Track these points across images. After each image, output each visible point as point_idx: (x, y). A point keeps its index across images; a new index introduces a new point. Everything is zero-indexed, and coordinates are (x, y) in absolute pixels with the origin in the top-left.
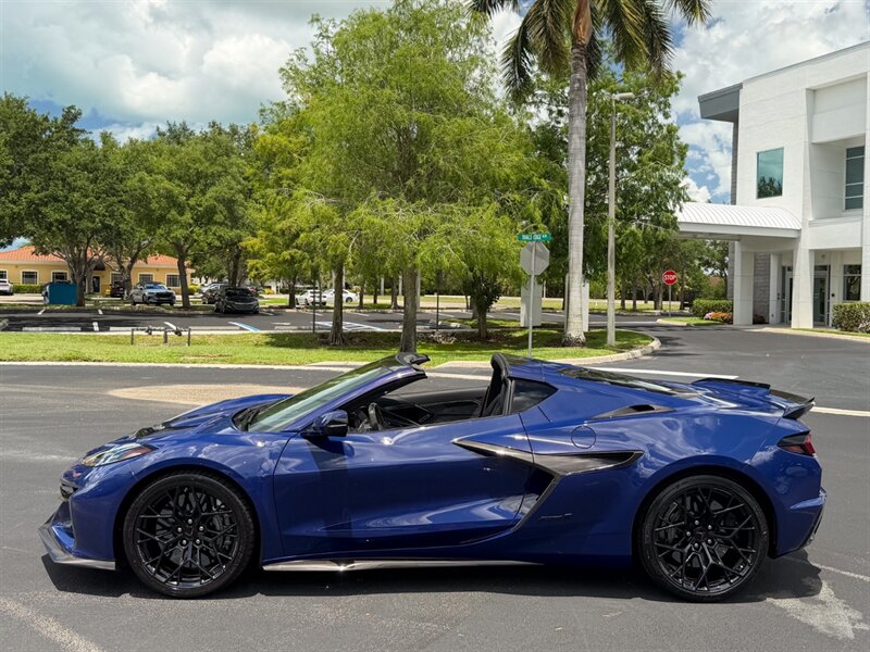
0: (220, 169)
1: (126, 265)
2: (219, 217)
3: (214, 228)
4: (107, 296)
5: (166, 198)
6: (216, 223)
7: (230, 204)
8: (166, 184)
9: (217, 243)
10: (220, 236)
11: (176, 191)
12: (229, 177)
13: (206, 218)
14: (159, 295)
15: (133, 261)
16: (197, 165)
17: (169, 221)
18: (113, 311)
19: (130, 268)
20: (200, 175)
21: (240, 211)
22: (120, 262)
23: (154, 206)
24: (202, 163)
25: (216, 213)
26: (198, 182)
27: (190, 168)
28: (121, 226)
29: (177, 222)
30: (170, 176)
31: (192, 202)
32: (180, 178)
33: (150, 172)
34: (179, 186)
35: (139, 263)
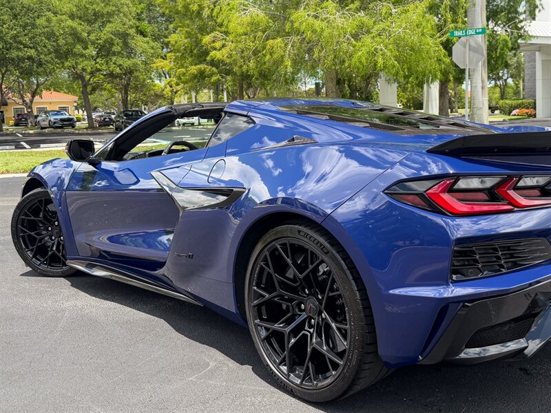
0: (114, 8)
1: (27, 100)
2: (116, 48)
3: (114, 58)
4: (12, 126)
5: (71, 34)
6: (114, 54)
7: (124, 36)
8: (70, 22)
9: (118, 70)
10: (120, 65)
11: (79, 29)
12: (122, 15)
13: (105, 50)
14: (62, 120)
15: (33, 96)
16: (94, 6)
17: (75, 55)
18: (29, 134)
19: (31, 102)
20: (97, 15)
21: (132, 43)
22: (22, 97)
23: (61, 42)
24: (98, 4)
25: (113, 44)
26: (96, 20)
27: (88, 9)
28: (42, 56)
29: (83, 56)
30: (72, 17)
31: (92, 37)
32: (80, 18)
33: (55, 13)
34: (81, 24)
35: (37, 98)
